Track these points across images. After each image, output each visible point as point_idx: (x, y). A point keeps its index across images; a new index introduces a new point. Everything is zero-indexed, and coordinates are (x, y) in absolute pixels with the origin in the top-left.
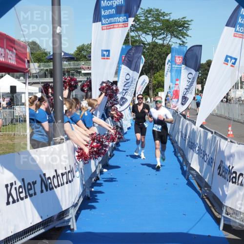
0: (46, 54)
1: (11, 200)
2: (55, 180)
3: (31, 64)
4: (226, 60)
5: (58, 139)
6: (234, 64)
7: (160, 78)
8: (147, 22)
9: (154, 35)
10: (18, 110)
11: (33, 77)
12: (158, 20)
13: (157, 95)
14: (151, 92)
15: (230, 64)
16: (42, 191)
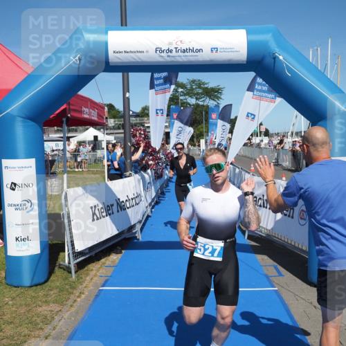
0: (119, 112)
1: (95, 217)
2: (128, 203)
3: (109, 120)
4: (248, 116)
5: (128, 174)
6: (253, 118)
7: (201, 130)
8: (192, 89)
9: (197, 99)
10: (99, 153)
11: (111, 129)
12: (200, 87)
13: (199, 142)
14: (195, 140)
15: (250, 118)
16: (118, 211)
